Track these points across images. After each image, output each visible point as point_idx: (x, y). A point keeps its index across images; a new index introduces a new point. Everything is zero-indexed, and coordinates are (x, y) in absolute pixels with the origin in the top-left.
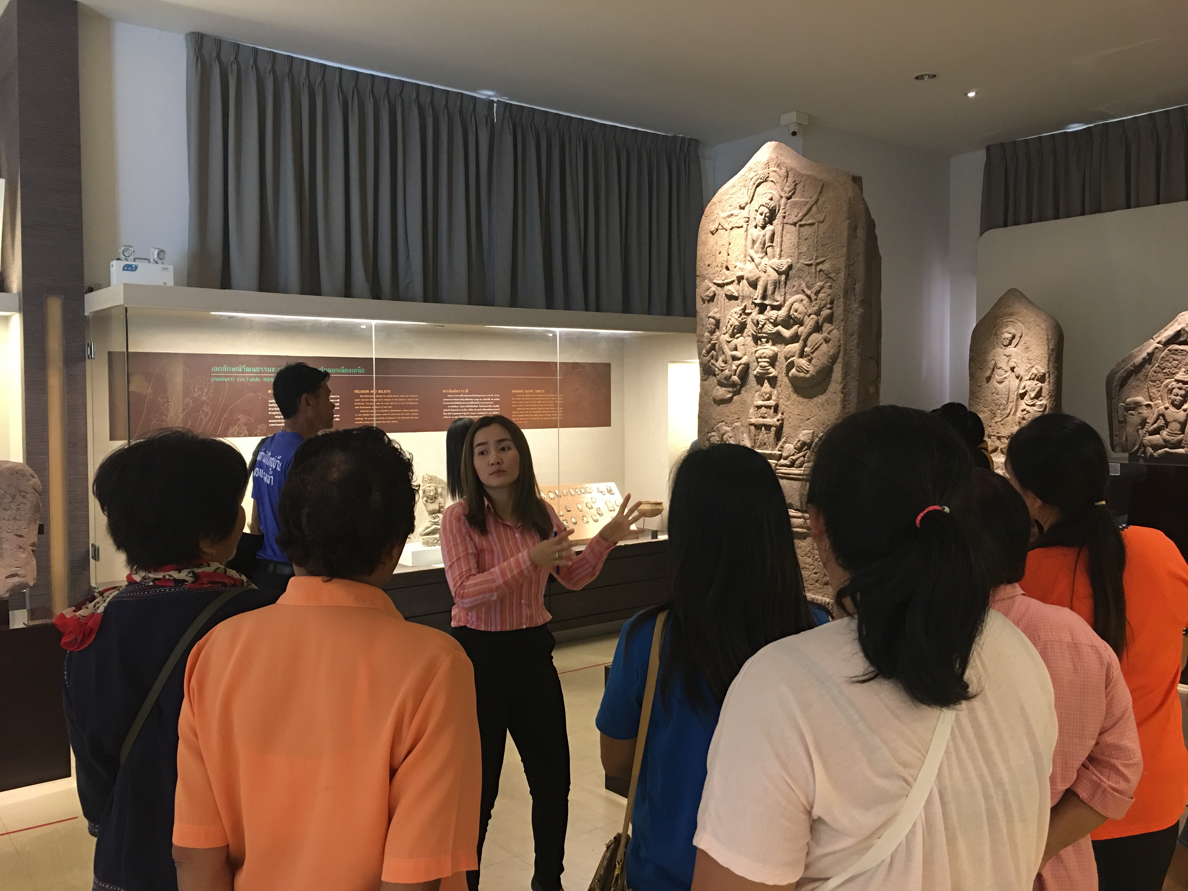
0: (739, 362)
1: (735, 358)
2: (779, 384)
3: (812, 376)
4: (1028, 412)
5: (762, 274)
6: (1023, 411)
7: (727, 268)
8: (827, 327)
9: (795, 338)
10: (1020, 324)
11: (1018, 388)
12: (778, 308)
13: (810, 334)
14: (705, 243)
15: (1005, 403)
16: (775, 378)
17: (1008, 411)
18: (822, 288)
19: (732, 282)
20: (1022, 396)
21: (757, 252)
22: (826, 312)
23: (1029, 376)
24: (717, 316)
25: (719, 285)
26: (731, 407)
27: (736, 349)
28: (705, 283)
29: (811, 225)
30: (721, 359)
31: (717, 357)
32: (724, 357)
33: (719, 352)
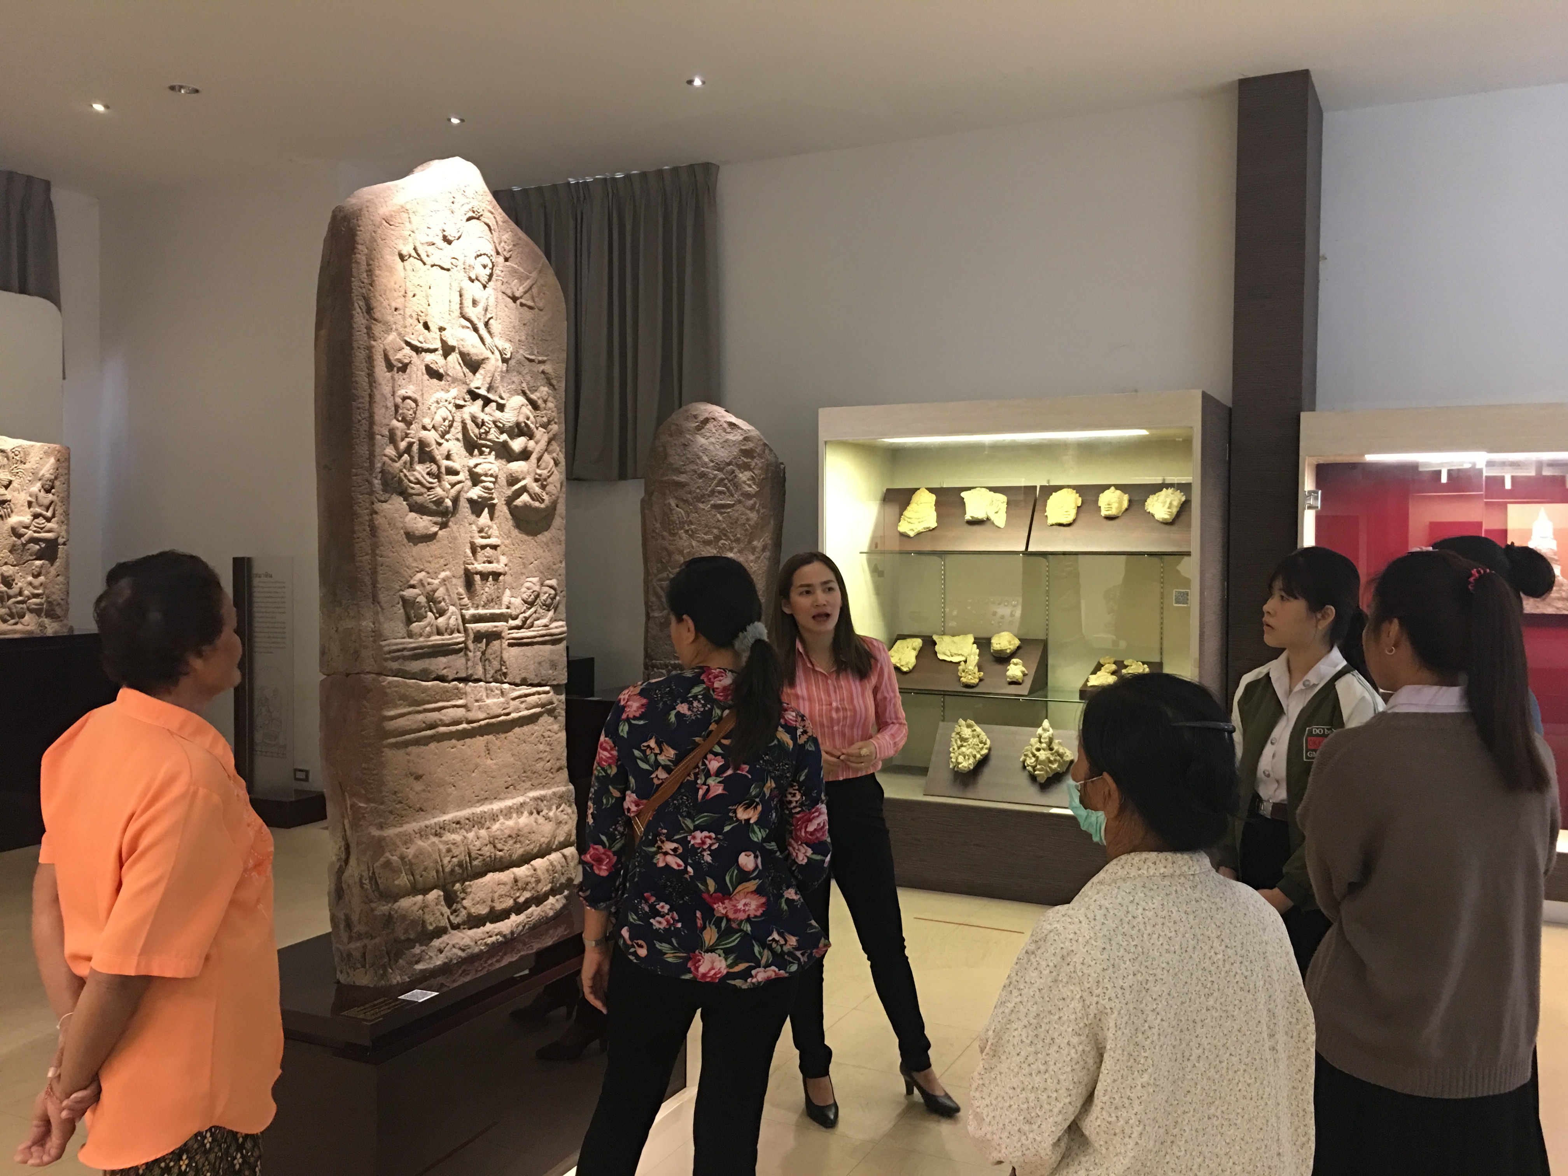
3: (547, 508)
5: (487, 354)
7: (426, 326)
9: (525, 455)
12: (503, 408)
16: (494, 506)
18: (549, 395)
19: (435, 350)
25: (414, 347)
26: (433, 546)
28: (392, 337)
29: (530, 308)
30: (421, 470)
31: (411, 466)
32: (434, 468)
33: (416, 459)
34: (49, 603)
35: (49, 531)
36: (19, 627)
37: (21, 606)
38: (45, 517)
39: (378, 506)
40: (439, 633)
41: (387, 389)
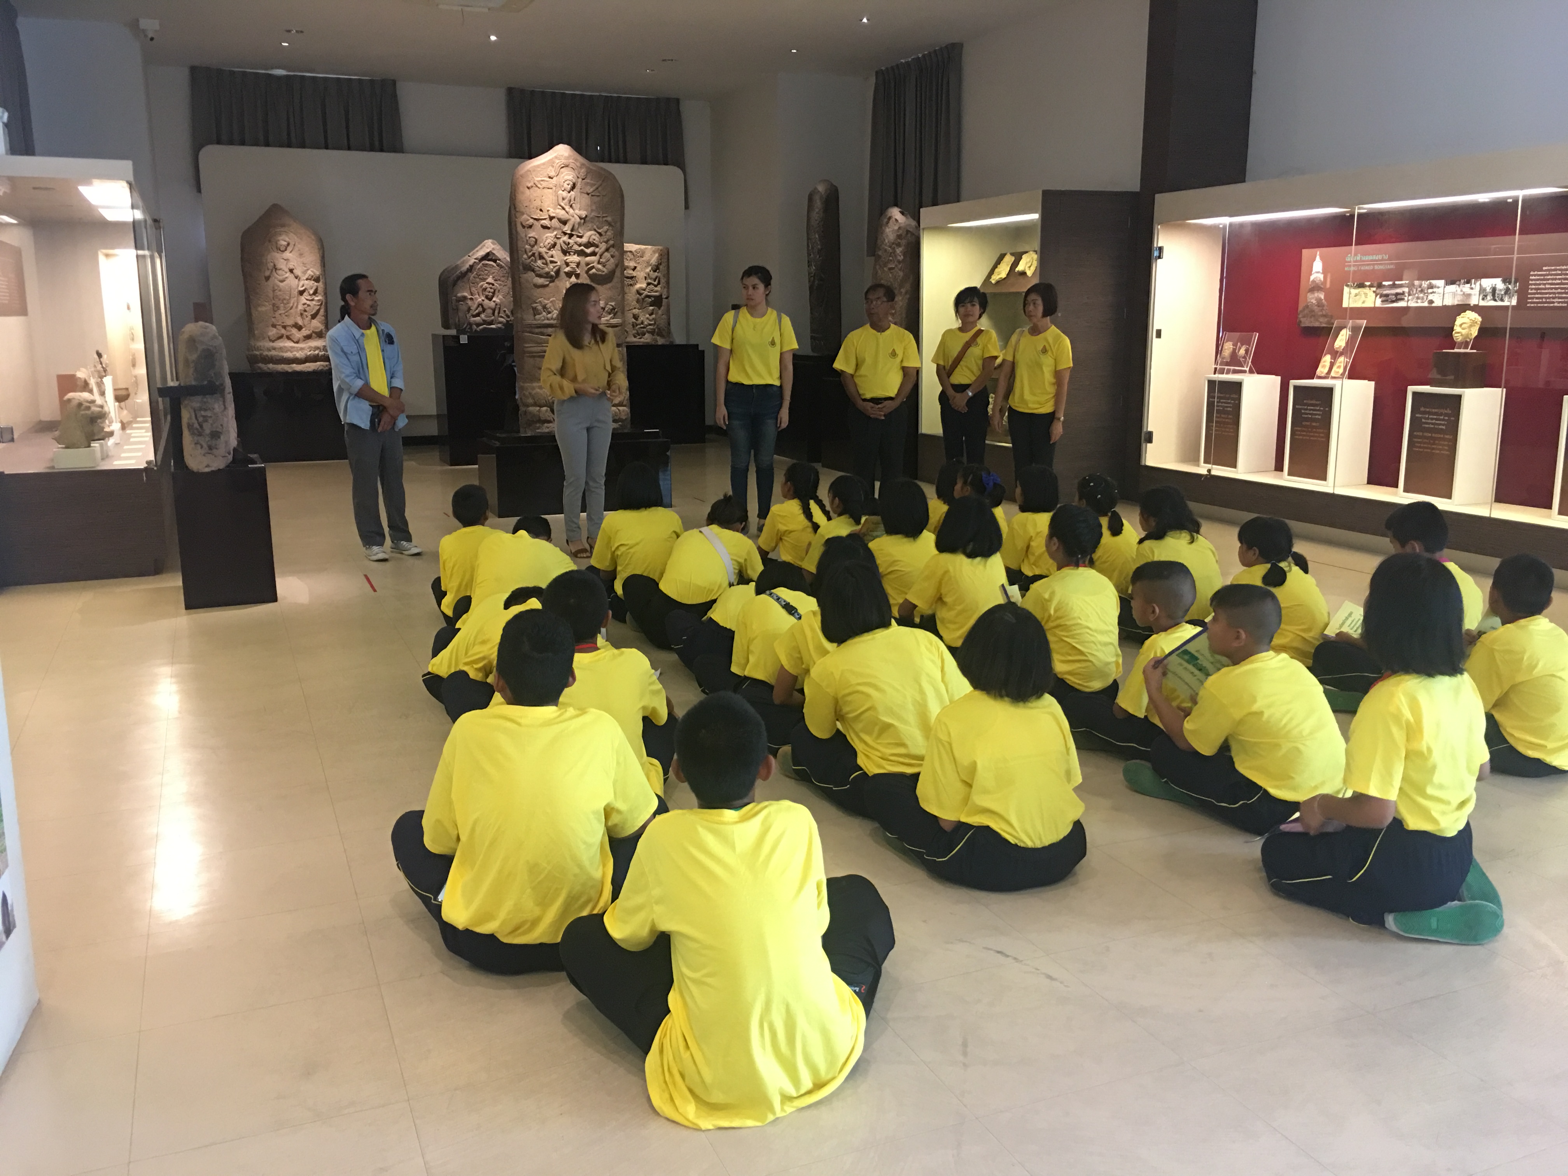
0: (555, 265)
1: (552, 262)
2: (581, 277)
3: (606, 274)
4: (309, 305)
5: (571, 218)
6: (304, 304)
7: (541, 210)
8: (611, 249)
9: (594, 254)
10: (292, 234)
11: (298, 286)
12: (581, 237)
13: (604, 253)
14: (523, 193)
15: (287, 298)
16: (579, 274)
17: (291, 305)
18: (608, 230)
19: (545, 219)
20: (301, 293)
21: (566, 205)
22: (611, 242)
23: (306, 276)
24: (536, 237)
25: (535, 219)
26: (547, 289)
27: (552, 257)
28: (525, 216)
29: (598, 196)
30: (539, 262)
31: (536, 261)
32: (544, 261)
33: (538, 258)
34: (659, 329)
35: (656, 292)
37: (642, 329)
38: (653, 284)
39: (521, 275)
40: (548, 319)
41: (523, 235)
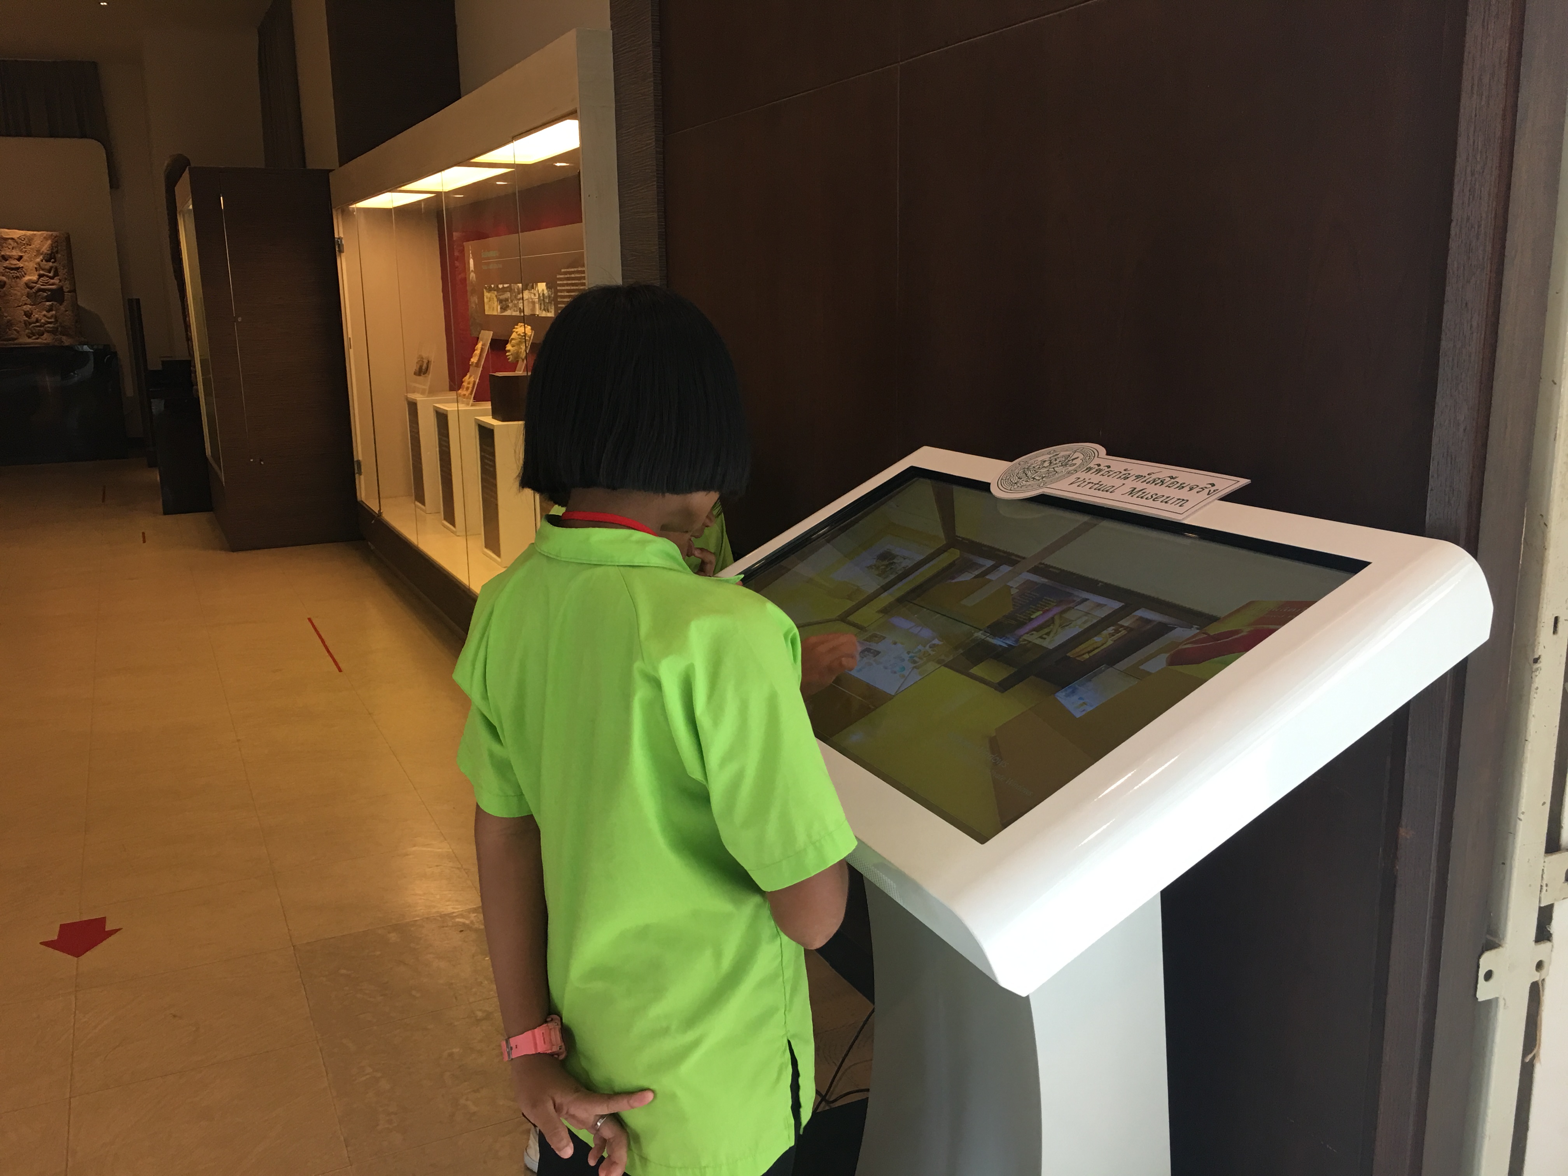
34: (62, 327)
35: (53, 284)
36: (39, 340)
37: (39, 328)
38: (47, 276)
